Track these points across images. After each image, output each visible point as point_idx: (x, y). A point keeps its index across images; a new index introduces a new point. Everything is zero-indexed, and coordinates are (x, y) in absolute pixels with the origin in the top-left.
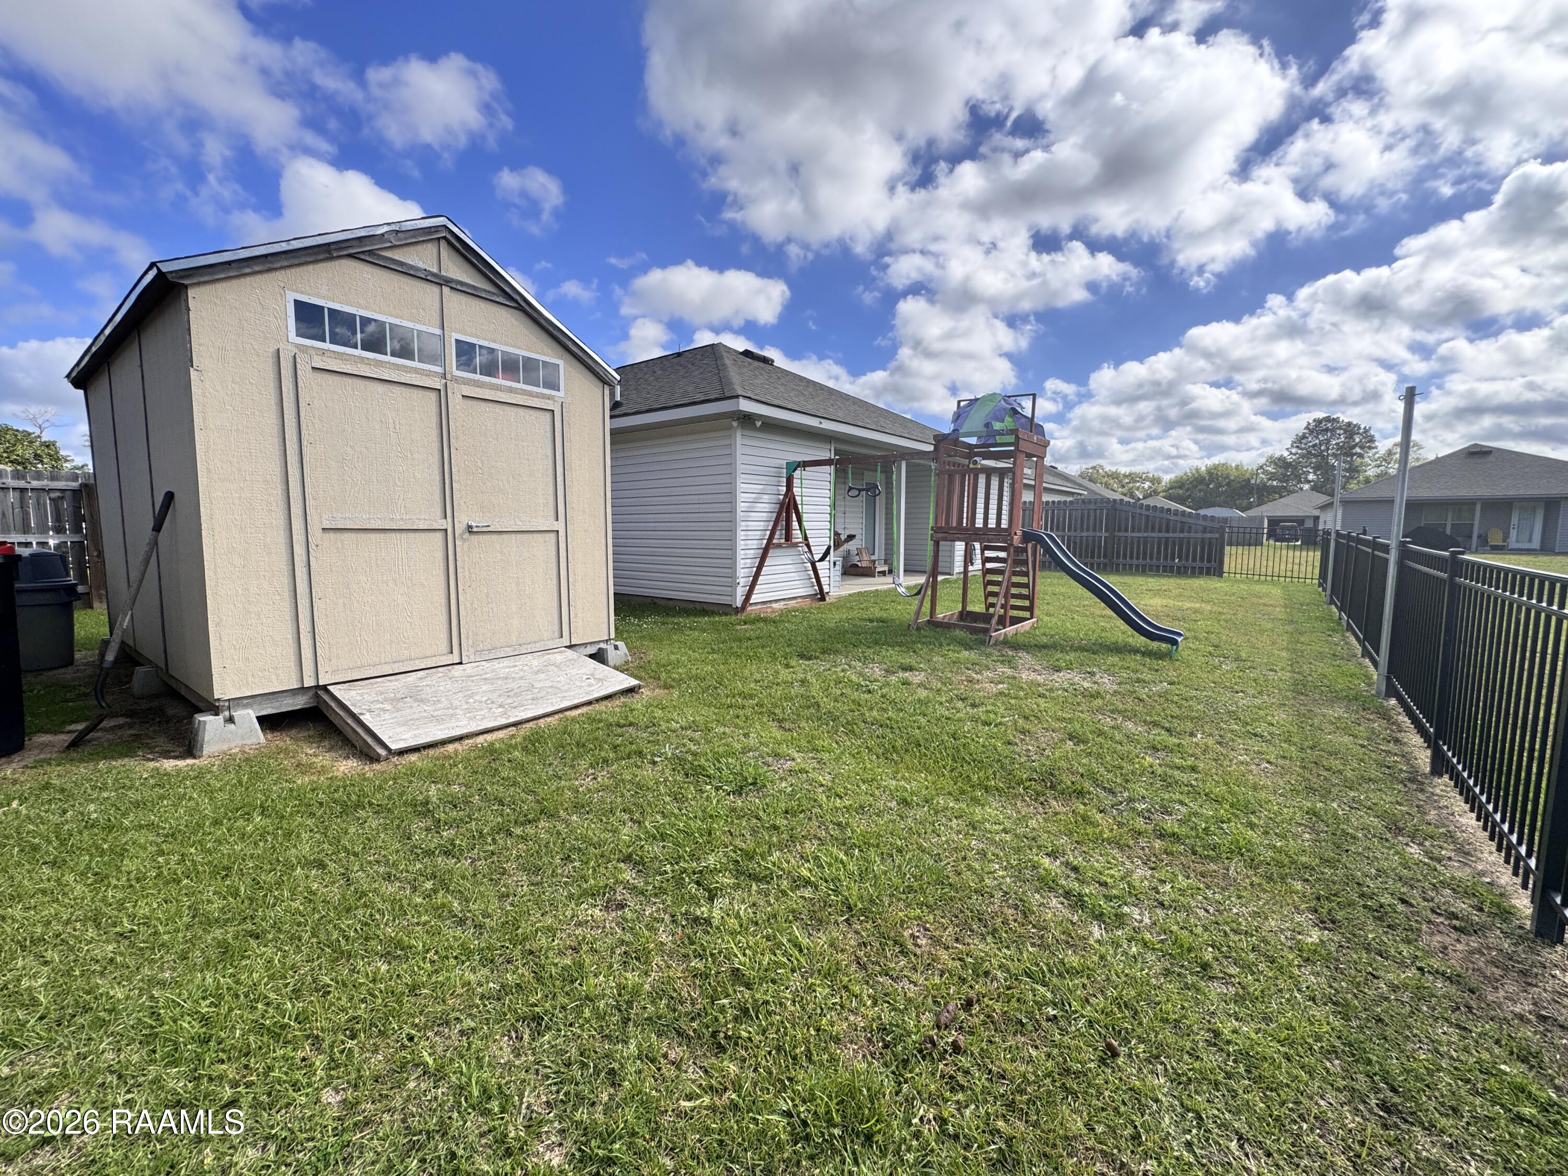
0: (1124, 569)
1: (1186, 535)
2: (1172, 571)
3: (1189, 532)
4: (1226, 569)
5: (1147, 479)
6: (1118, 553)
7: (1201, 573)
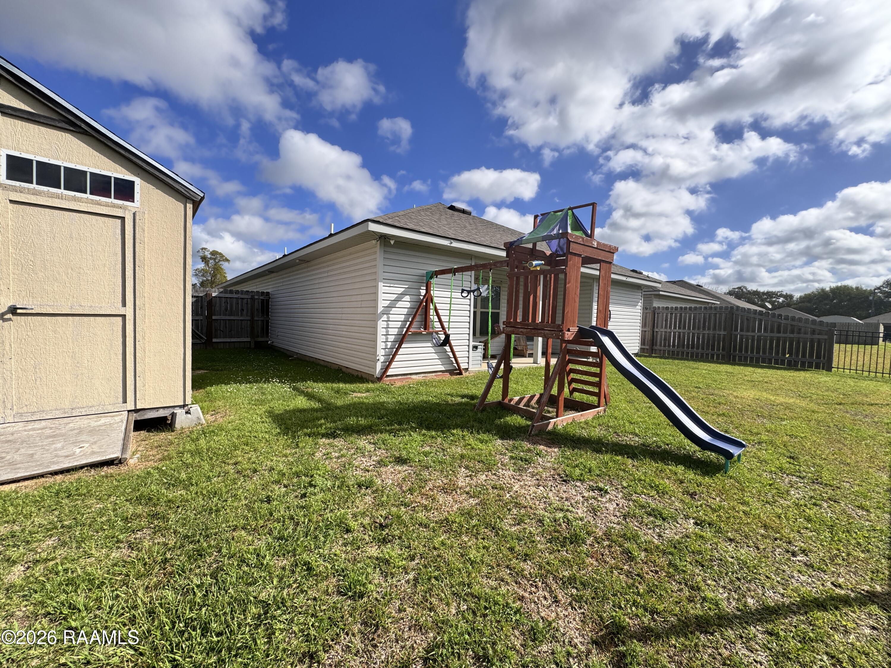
0: (740, 360)
1: (795, 335)
2: (783, 363)
3: (799, 333)
4: (834, 364)
5: (781, 296)
6: (735, 347)
7: (810, 366)
